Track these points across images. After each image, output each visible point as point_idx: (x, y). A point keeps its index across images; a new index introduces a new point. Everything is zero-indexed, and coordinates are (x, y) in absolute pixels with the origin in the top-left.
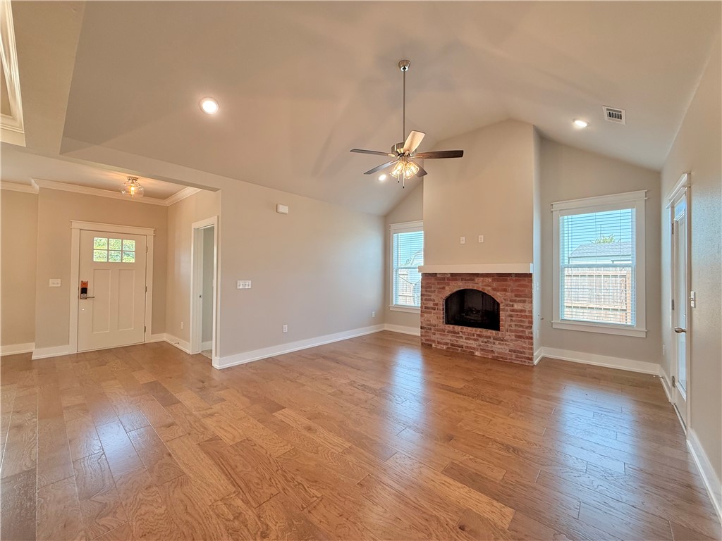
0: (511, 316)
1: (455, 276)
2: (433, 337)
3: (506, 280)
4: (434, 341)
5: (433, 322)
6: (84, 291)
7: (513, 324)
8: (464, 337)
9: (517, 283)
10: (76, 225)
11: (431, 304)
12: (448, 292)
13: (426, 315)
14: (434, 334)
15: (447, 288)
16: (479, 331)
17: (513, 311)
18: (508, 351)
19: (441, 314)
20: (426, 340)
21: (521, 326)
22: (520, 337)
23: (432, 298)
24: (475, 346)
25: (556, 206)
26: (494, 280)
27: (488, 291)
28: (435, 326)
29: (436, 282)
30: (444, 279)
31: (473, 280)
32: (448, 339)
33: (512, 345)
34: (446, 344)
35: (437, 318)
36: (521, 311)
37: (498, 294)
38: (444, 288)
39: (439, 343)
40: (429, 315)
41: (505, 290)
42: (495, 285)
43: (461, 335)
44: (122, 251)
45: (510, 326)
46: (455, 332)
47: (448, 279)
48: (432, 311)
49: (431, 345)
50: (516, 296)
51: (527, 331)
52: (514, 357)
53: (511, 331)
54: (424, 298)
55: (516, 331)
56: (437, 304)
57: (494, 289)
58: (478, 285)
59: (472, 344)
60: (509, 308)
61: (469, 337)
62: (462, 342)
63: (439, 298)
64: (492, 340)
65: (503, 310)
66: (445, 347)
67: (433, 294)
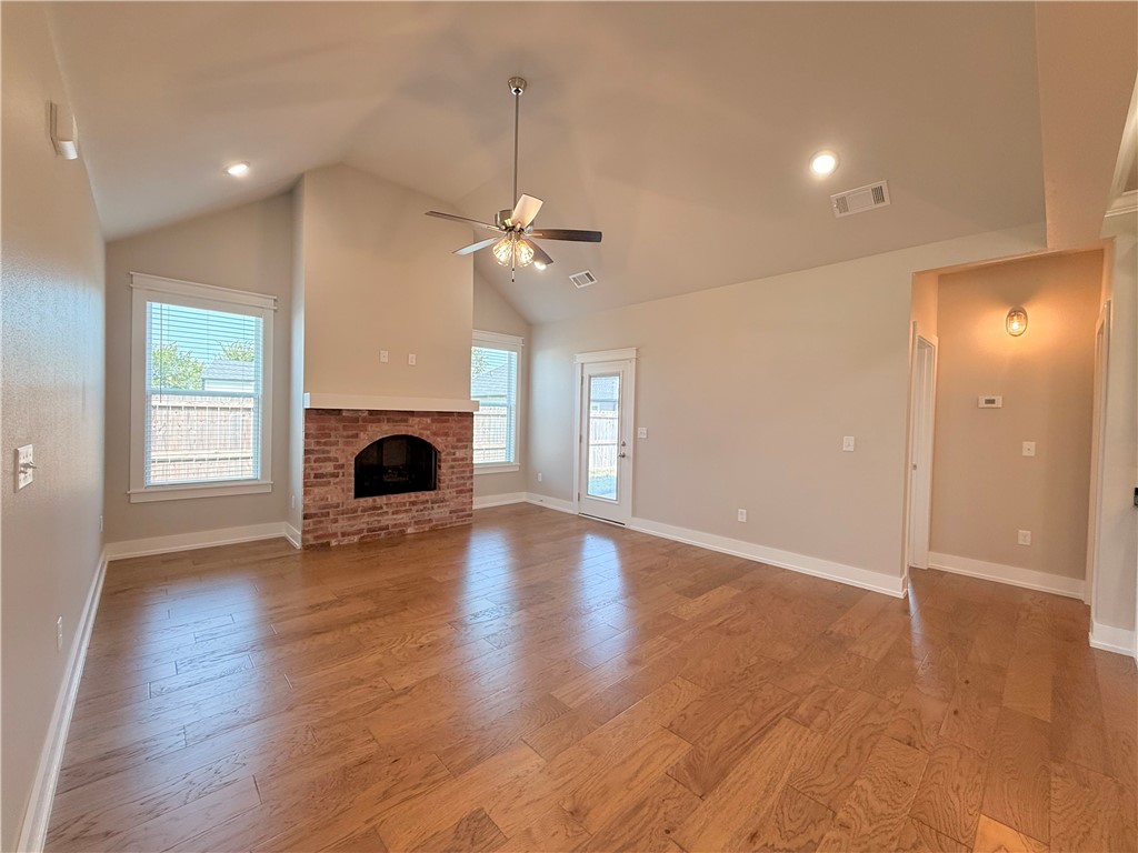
0: (452, 467)
1: (375, 416)
2: (333, 528)
3: (447, 421)
4: (334, 535)
5: (333, 499)
7: (454, 477)
8: (390, 511)
9: (460, 425)
11: (329, 468)
12: (365, 441)
13: (316, 490)
14: (336, 521)
15: (362, 435)
16: (413, 496)
17: (454, 460)
18: (448, 514)
19: (350, 482)
20: (316, 538)
21: (463, 478)
22: (461, 492)
23: (331, 455)
24: (406, 520)
26: (433, 421)
27: (426, 436)
28: (338, 506)
29: (340, 425)
30: (356, 420)
31: (406, 421)
32: (363, 522)
33: (452, 505)
34: (361, 531)
35: (341, 490)
36: (463, 459)
37: (439, 439)
38: (356, 436)
39: (344, 535)
40: (326, 489)
41: (447, 434)
42: (434, 427)
43: (385, 509)
45: (451, 480)
46: (375, 508)
47: (365, 420)
48: (332, 479)
49: (328, 543)
50: (459, 440)
51: (469, 482)
52: (454, 519)
53: (453, 487)
54: (313, 457)
55: (457, 486)
56: (342, 466)
57: (435, 434)
58: (413, 429)
59: (403, 518)
60: (450, 458)
61: (397, 510)
62: (387, 520)
63: (345, 455)
64: (429, 505)
65: (445, 461)
66: (356, 539)
67: (333, 448)
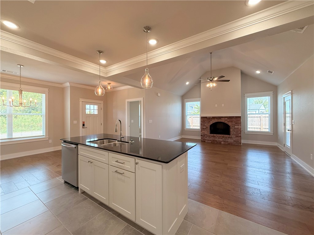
0: (234, 130)
1: (214, 118)
2: (206, 139)
3: (232, 119)
4: (206, 140)
5: (206, 133)
6: (84, 125)
7: (235, 132)
8: (217, 138)
9: (236, 120)
10: (81, 100)
11: (205, 127)
12: (211, 123)
13: (203, 131)
14: (206, 137)
15: (211, 122)
16: (223, 135)
17: (235, 128)
18: (233, 141)
19: (209, 130)
20: (203, 140)
21: (237, 133)
22: (237, 136)
23: (205, 125)
24: (221, 140)
25: (246, 95)
26: (228, 119)
27: (226, 122)
28: (206, 135)
29: (207, 120)
30: (210, 119)
31: (221, 119)
32: (212, 139)
33: (234, 139)
34: (211, 140)
35: (207, 132)
36: (237, 128)
37: (230, 123)
38: (210, 122)
39: (208, 140)
40: (204, 131)
41: (232, 122)
42: (228, 120)
43: (216, 137)
44: (94, 110)
45: (234, 133)
46: (214, 136)
47: (211, 119)
48: (205, 130)
49: (205, 141)
50: (236, 123)
51: (239, 134)
52: (235, 143)
53: (234, 135)
54: (202, 125)
55: (236, 135)
56: (207, 127)
57: (228, 122)
58: (222, 120)
59: (220, 140)
60: (233, 128)
62: (216, 139)
63: (208, 125)
64: (227, 138)
65: (231, 128)
66: (210, 142)
67: (205, 124)
